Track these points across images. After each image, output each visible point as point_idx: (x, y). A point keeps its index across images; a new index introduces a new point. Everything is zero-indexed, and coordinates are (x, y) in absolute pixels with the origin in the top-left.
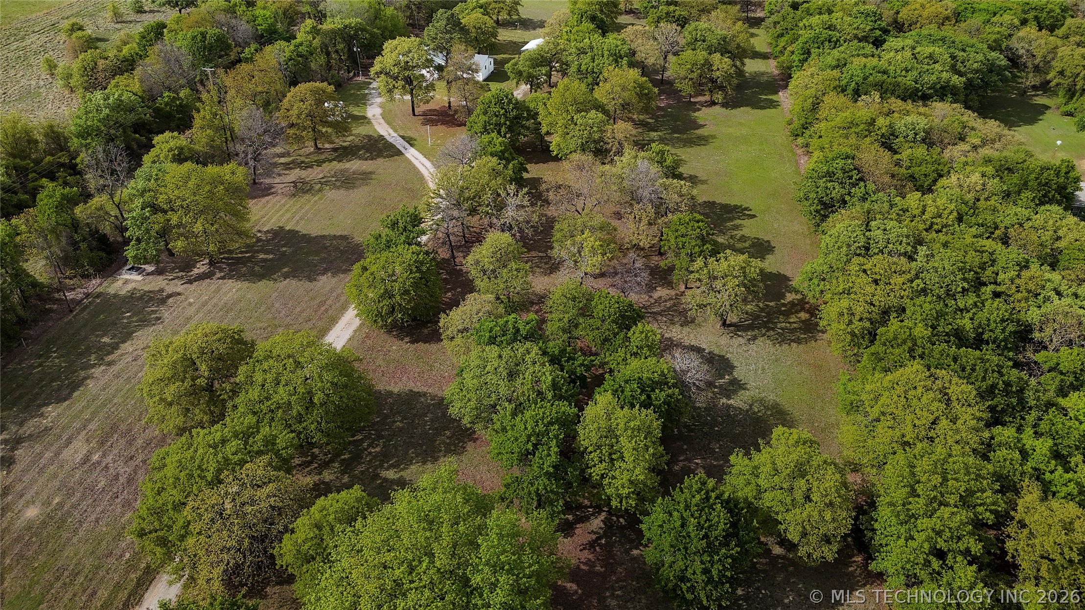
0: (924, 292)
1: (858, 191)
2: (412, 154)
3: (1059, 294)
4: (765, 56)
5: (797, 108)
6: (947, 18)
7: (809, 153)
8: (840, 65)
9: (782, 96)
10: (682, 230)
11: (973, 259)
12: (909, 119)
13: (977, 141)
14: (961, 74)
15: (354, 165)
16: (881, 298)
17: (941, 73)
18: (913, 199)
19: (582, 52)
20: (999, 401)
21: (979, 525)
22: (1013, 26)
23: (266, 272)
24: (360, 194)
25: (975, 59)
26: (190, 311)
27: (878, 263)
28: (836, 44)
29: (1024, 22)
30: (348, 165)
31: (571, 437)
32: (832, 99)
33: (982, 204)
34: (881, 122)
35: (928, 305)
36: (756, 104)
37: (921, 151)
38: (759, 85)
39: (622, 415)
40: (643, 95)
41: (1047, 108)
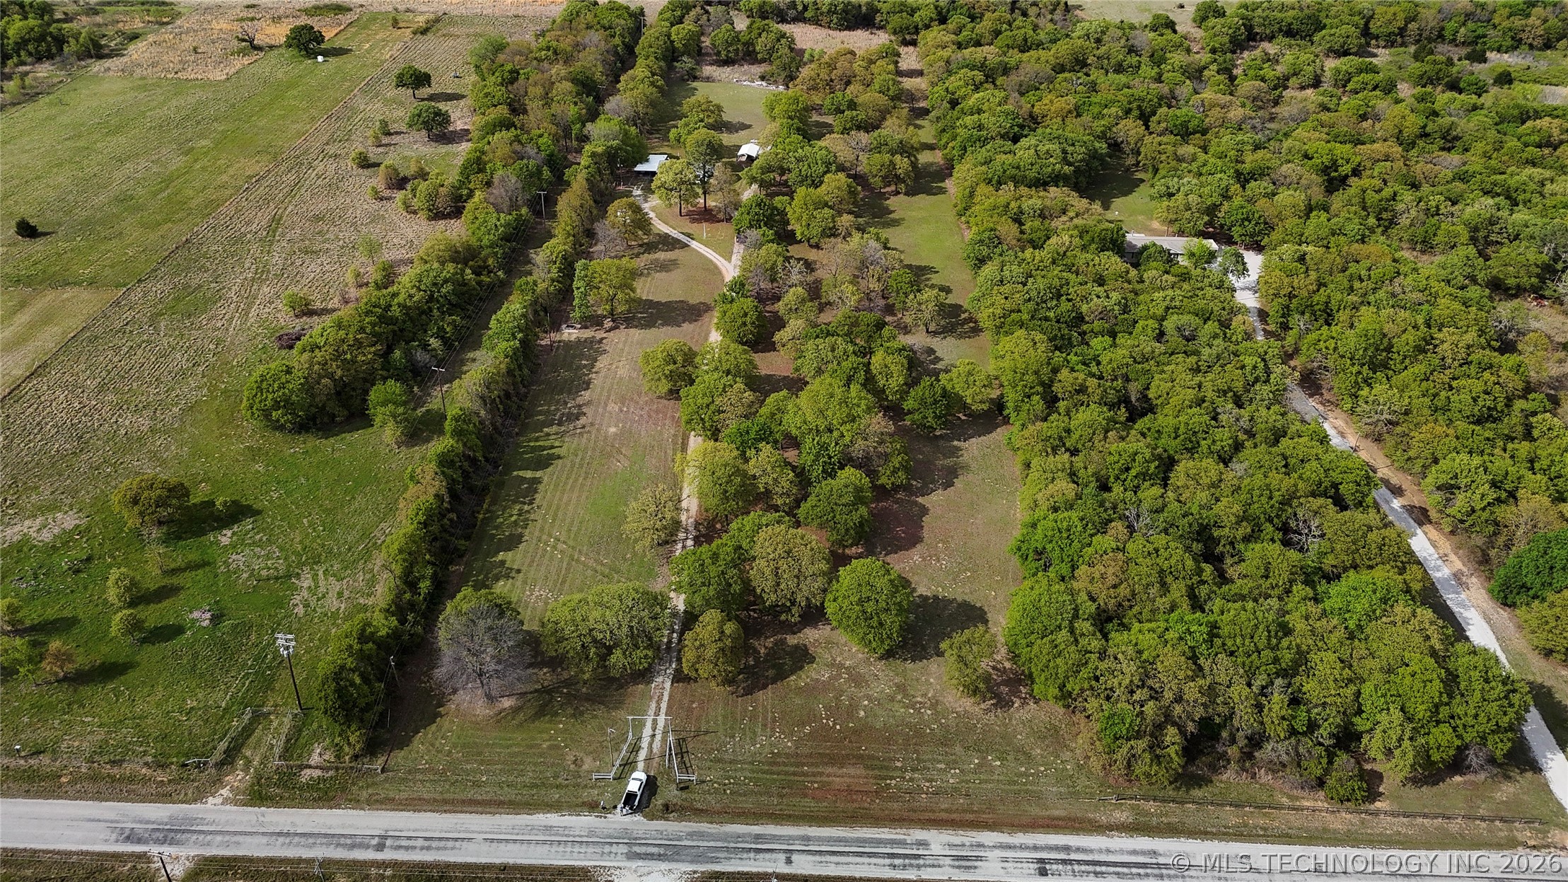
0: (1029, 300)
1: (998, 250)
2: (694, 244)
3: (1098, 297)
4: (931, 147)
5: (960, 195)
6: (1070, 112)
7: (969, 228)
8: (987, 162)
9: (948, 184)
10: (899, 279)
11: (1056, 282)
12: (1030, 202)
13: (1072, 214)
14: (1070, 164)
15: (661, 255)
16: (1008, 306)
17: (1055, 165)
18: (1029, 252)
19: (799, 160)
20: (1059, 343)
21: (1042, 384)
22: (1117, 117)
23: (649, 324)
24: (676, 275)
25: (1078, 153)
26: (620, 346)
27: (1006, 289)
28: (985, 141)
29: (1128, 112)
30: (657, 256)
31: (868, 371)
32: (983, 189)
33: (1068, 254)
34: (1013, 205)
35: (1031, 305)
36: (930, 192)
37: (1037, 223)
38: (930, 174)
39: (889, 359)
40: (852, 193)
41: (1142, 181)
